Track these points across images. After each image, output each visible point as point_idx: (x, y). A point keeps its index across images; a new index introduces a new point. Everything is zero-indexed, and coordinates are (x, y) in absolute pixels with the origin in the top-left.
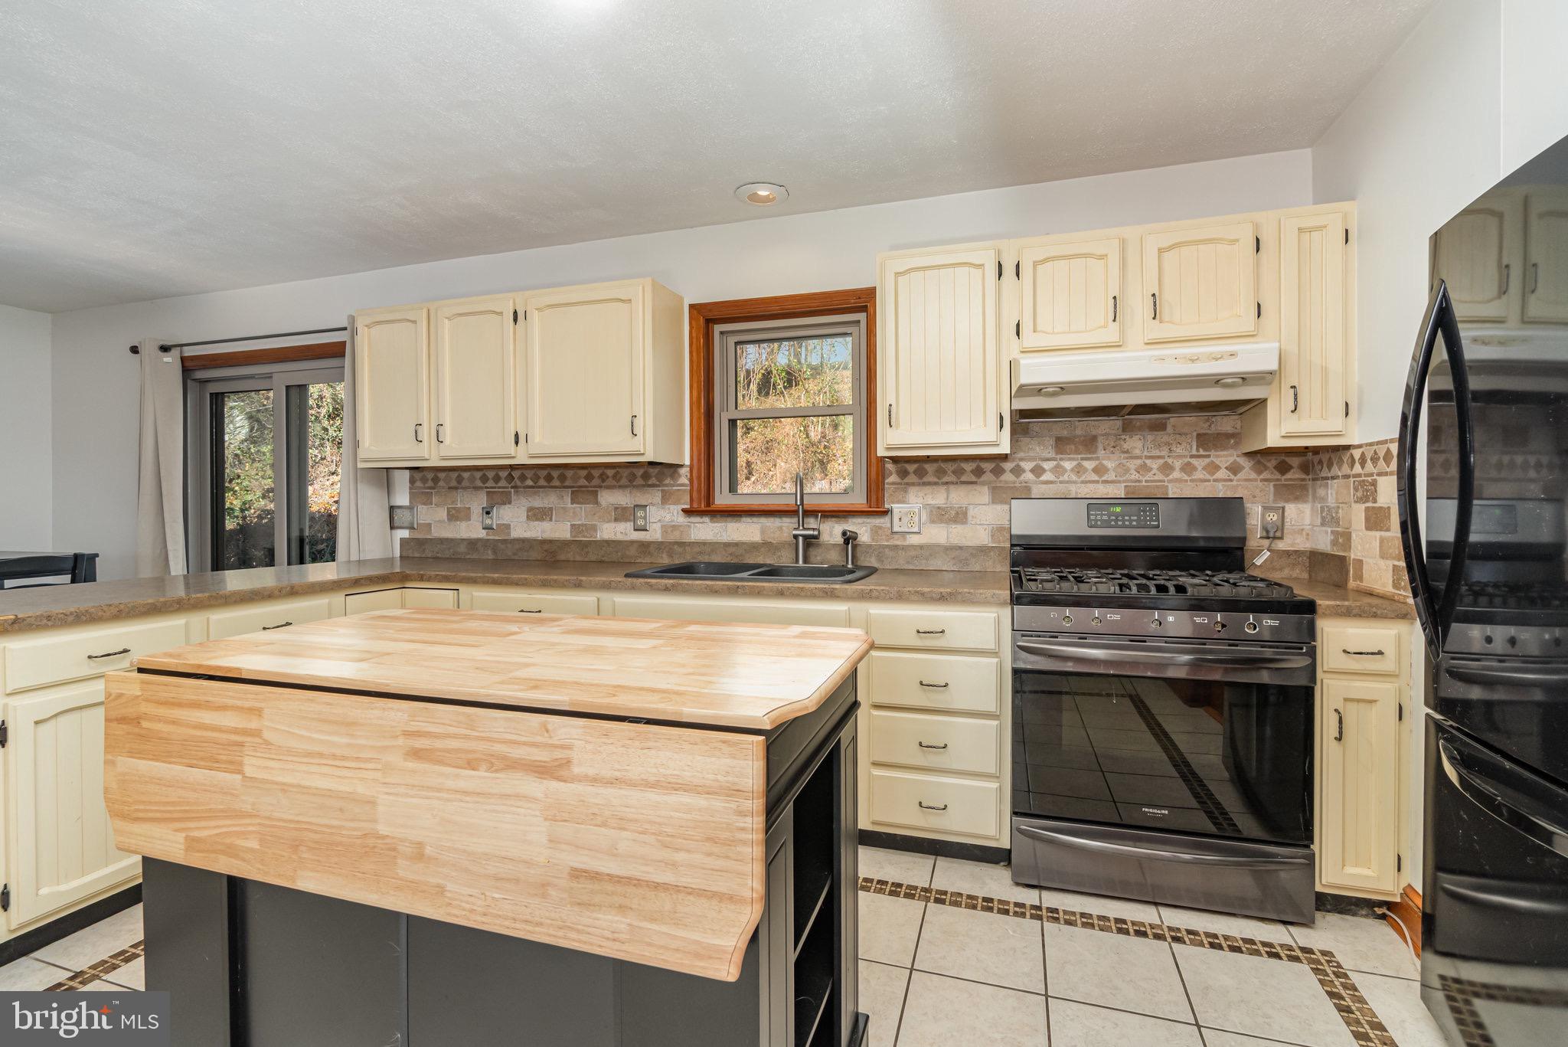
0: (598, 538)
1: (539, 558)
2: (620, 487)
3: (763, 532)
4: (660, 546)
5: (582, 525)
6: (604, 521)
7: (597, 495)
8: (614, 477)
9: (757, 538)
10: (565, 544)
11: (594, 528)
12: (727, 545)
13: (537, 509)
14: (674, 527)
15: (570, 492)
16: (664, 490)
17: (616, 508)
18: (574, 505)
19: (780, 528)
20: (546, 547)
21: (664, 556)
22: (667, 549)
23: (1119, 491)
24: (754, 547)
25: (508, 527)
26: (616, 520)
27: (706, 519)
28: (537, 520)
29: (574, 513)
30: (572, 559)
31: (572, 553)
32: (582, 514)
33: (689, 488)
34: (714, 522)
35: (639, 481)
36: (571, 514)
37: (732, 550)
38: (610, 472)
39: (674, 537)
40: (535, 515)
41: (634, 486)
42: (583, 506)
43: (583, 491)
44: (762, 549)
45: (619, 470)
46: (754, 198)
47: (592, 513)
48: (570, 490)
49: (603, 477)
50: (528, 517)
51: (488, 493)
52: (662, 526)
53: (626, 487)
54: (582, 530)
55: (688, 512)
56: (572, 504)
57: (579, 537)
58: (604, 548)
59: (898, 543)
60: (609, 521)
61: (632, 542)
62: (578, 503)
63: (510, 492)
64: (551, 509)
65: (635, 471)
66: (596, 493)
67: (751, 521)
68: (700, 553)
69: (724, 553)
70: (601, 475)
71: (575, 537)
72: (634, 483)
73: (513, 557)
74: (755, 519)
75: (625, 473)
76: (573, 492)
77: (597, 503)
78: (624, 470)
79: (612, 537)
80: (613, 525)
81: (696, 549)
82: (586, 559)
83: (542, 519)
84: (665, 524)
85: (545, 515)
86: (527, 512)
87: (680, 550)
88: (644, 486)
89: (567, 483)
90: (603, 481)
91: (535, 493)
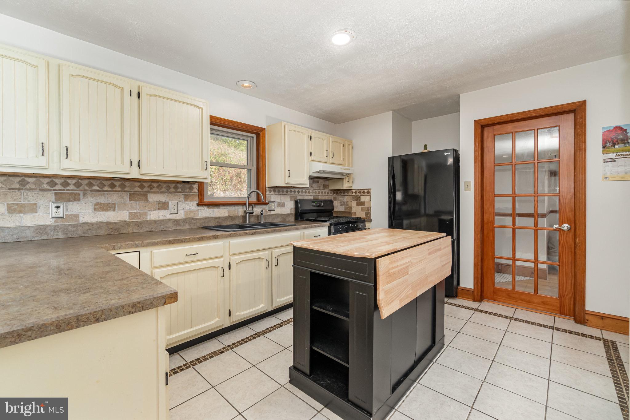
0: (148, 219)
1: (106, 234)
2: (161, 192)
3: (229, 212)
4: (184, 221)
5: (137, 213)
6: (151, 210)
7: (147, 196)
8: (158, 187)
9: (226, 215)
10: (126, 224)
11: (146, 214)
12: (215, 218)
13: (103, 204)
14: (191, 212)
15: (128, 195)
16: (186, 194)
17: (159, 203)
18: (132, 202)
19: (234, 211)
20: (111, 226)
21: (187, 225)
22: (188, 222)
23: (311, 198)
24: (226, 218)
25: (77, 216)
26: (159, 209)
27: (206, 208)
28: (103, 210)
29: (131, 206)
30: (131, 232)
31: (131, 229)
32: (137, 207)
33: (198, 194)
34: (209, 209)
35: (172, 190)
36: (129, 207)
37: (217, 220)
38: (155, 185)
39: (190, 216)
40: (100, 208)
41: (169, 192)
42: (138, 202)
43: (138, 195)
44: (229, 219)
45: (161, 184)
46: (243, 86)
47: (144, 206)
48: (128, 193)
49: (151, 187)
50: (95, 209)
51: (56, 194)
52: (185, 212)
53: (165, 192)
54: (138, 215)
55: (198, 205)
56: (130, 201)
57: (135, 219)
58: (153, 224)
59: (269, 214)
60: (155, 210)
61: (170, 220)
62: (133, 201)
63: (79, 194)
64: (114, 204)
65: (170, 185)
66: (146, 196)
67: (223, 208)
68: (204, 222)
69: (214, 221)
70: (149, 186)
71: (132, 219)
72: (170, 191)
73: (83, 235)
74: (225, 207)
75: (165, 185)
76: (130, 195)
77: (147, 200)
78: (164, 184)
79: (157, 218)
80: (157, 212)
81: (202, 221)
82: (141, 231)
83: (107, 210)
84: (186, 210)
85: (109, 207)
86: (94, 206)
87: (194, 222)
88: (175, 192)
89: (126, 189)
90: (151, 189)
91: (101, 195)
